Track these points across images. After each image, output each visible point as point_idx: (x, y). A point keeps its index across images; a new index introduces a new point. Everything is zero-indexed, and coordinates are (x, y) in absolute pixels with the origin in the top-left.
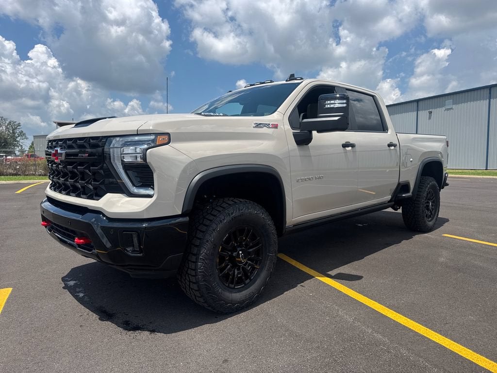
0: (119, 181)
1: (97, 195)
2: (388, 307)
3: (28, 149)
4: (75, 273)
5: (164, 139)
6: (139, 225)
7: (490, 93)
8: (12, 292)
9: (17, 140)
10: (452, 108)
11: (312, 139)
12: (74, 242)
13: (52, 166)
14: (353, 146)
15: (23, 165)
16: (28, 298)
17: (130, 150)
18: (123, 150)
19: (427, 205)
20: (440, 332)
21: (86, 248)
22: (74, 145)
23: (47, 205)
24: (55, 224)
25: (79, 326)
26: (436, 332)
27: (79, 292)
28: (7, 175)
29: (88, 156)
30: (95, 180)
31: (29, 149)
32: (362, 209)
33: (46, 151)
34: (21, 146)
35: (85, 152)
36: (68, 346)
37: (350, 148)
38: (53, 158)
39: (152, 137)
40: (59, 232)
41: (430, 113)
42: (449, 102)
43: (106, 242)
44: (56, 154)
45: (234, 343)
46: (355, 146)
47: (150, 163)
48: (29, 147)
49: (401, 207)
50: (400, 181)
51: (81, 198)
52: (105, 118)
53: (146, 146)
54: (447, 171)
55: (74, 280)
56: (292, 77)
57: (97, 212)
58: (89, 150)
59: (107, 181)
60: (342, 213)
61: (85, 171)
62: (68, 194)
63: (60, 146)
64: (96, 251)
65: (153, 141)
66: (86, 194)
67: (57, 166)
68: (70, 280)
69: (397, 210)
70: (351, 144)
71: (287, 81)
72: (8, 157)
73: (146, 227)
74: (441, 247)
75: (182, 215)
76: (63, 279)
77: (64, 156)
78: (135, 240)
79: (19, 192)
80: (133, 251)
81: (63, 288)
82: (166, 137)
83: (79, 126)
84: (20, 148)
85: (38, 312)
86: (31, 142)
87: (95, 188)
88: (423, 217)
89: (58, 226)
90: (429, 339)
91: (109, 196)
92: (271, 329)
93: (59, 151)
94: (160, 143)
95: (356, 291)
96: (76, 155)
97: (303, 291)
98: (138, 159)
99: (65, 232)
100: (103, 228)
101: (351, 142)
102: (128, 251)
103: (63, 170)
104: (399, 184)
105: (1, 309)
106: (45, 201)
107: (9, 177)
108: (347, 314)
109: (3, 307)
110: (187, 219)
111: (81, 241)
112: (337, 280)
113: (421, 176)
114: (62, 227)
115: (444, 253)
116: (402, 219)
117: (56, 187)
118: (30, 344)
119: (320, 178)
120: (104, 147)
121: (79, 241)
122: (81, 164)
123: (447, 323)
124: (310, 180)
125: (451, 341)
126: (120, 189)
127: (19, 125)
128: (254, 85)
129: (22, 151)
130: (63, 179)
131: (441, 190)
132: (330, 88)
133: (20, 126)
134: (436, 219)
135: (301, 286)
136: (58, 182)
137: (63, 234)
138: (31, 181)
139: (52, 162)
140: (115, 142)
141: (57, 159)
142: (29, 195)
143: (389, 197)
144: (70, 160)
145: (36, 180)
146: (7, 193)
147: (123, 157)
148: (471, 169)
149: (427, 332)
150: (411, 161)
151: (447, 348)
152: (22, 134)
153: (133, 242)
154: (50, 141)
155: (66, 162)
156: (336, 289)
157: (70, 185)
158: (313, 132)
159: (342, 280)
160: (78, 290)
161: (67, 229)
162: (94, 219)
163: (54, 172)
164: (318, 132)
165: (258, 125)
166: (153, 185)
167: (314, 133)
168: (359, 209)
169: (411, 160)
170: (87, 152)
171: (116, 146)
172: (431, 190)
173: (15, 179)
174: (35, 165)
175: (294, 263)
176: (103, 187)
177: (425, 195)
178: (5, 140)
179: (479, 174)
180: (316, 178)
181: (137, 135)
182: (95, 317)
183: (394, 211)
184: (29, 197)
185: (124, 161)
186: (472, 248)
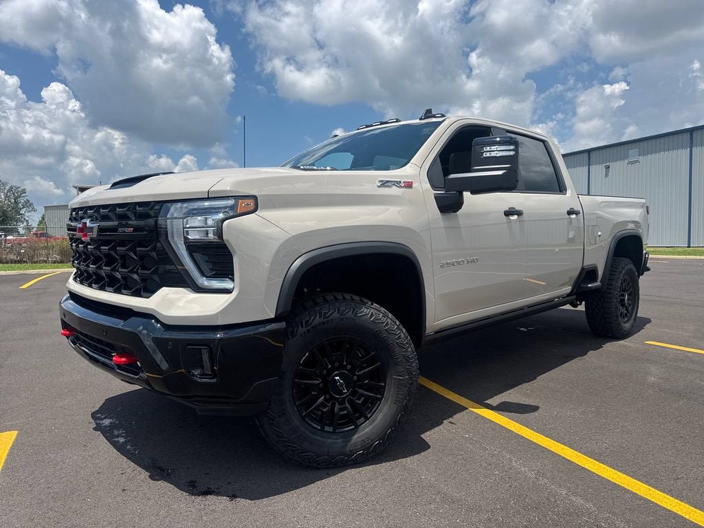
0: (179, 267)
1: (147, 289)
2: (584, 454)
3: (36, 226)
4: (112, 406)
5: (248, 205)
6: (212, 335)
7: (691, 139)
8: (18, 436)
9: (21, 212)
10: (638, 161)
11: (463, 203)
12: (112, 360)
13: (77, 246)
14: (519, 213)
15: (30, 248)
16: (41, 447)
17: (197, 221)
18: (187, 221)
19: (621, 300)
20: (670, 492)
21: (128, 370)
22: (110, 214)
23: (70, 305)
24: (82, 334)
25: (120, 490)
26: (664, 492)
27: (118, 436)
28: (7, 263)
29: (134, 231)
30: (144, 268)
31: (38, 225)
32: (529, 306)
33: (68, 225)
34: (27, 221)
35: (127, 226)
36: (105, 523)
37: (515, 217)
38: (78, 235)
39: (231, 202)
40: (89, 346)
41: (608, 167)
42: (633, 152)
43: (161, 361)
44: (84, 229)
45: (359, 514)
46: (522, 214)
47: (228, 241)
48: (38, 223)
49: (584, 303)
50: (585, 264)
51: (122, 294)
52: (158, 175)
53: (221, 216)
54: (648, 249)
55: (110, 418)
56: (429, 114)
57: (147, 316)
58: (134, 222)
59: (162, 268)
60: (503, 314)
61: (129, 253)
62: (102, 288)
63: (90, 217)
64: (145, 375)
65: (232, 208)
66: (130, 289)
67: (85, 247)
68: (104, 418)
69: (576, 307)
70: (517, 211)
71: (421, 119)
72: (8, 238)
73: (221, 339)
74: (647, 360)
75: (276, 319)
76: (94, 415)
77: (95, 231)
78: (206, 358)
79: (25, 286)
80: (203, 375)
81: (94, 429)
82: (251, 202)
83: (117, 186)
84: (25, 224)
85: (58, 468)
86: (41, 216)
87: (144, 280)
88: (617, 317)
89: (86, 336)
90: (656, 504)
91: (164, 291)
92: (413, 492)
93: (88, 224)
94: (242, 211)
95: (533, 429)
96: (114, 229)
97: (454, 431)
98: (209, 235)
99: (97, 345)
100: (156, 340)
101: (517, 209)
102: (194, 375)
103: (94, 252)
104: (583, 269)
105: (2, 464)
106: (66, 300)
107: (10, 265)
108: (524, 466)
109: (3, 461)
110: (283, 325)
111: (123, 359)
112: (503, 413)
113: (614, 256)
114: (92, 339)
115: (653, 369)
116: (586, 320)
117: (82, 278)
118: (47, 520)
119: (473, 261)
120: (157, 217)
121: (119, 360)
122: (122, 244)
123: (678, 479)
124: (460, 264)
125: (690, 507)
126: (181, 280)
127: (24, 191)
128: (372, 126)
129: (29, 229)
130: (94, 266)
131: (641, 277)
132: (483, 129)
133: (25, 193)
134: (635, 319)
135: (450, 422)
136: (86, 271)
137: (95, 349)
138: (42, 271)
139: (78, 241)
140: (174, 210)
141: (85, 235)
142: (40, 291)
143: (568, 289)
144: (105, 237)
145: (48, 268)
146: (7, 289)
147: (187, 232)
148: (667, 247)
149: (651, 492)
150: (600, 236)
151: (686, 519)
152: (28, 204)
153: (202, 361)
154: (74, 210)
155: (99, 240)
156: (503, 427)
157: (105, 276)
158: (464, 193)
159: (511, 412)
160: (116, 432)
161: (100, 341)
162: (141, 328)
163: (80, 256)
164: (473, 193)
165: (384, 184)
166: (233, 275)
167: (466, 194)
168: (525, 306)
169: (600, 233)
170: (131, 226)
171: (175, 215)
172: (627, 277)
173: (19, 269)
174: (46, 248)
175: (435, 387)
176: (156, 277)
177: (619, 284)
178: (4, 213)
179: (679, 254)
180: (468, 262)
181: (208, 199)
182: (144, 474)
183: (572, 308)
184: (39, 294)
185: (189, 239)
186: (693, 362)
